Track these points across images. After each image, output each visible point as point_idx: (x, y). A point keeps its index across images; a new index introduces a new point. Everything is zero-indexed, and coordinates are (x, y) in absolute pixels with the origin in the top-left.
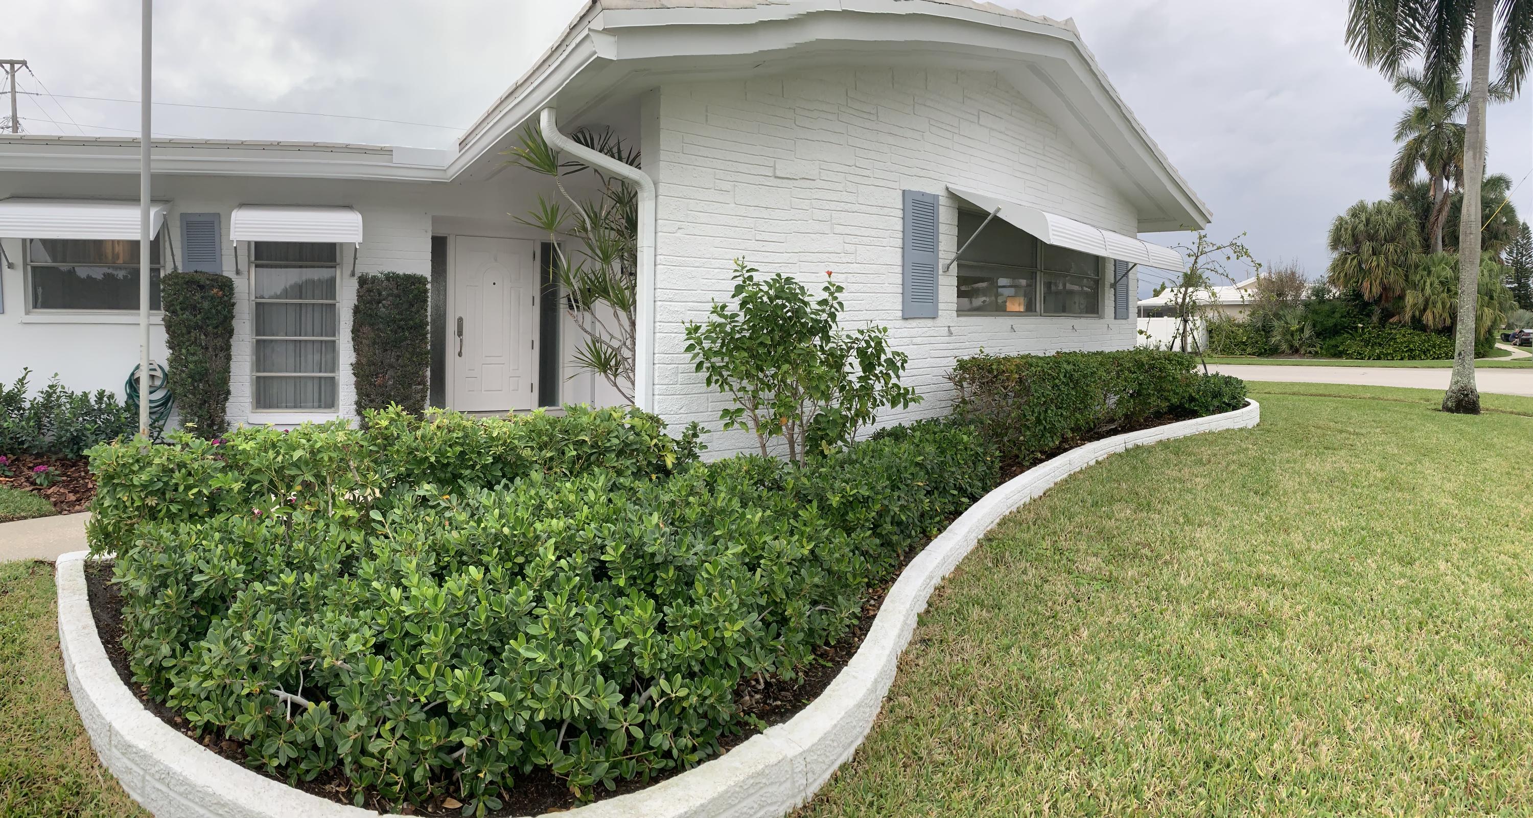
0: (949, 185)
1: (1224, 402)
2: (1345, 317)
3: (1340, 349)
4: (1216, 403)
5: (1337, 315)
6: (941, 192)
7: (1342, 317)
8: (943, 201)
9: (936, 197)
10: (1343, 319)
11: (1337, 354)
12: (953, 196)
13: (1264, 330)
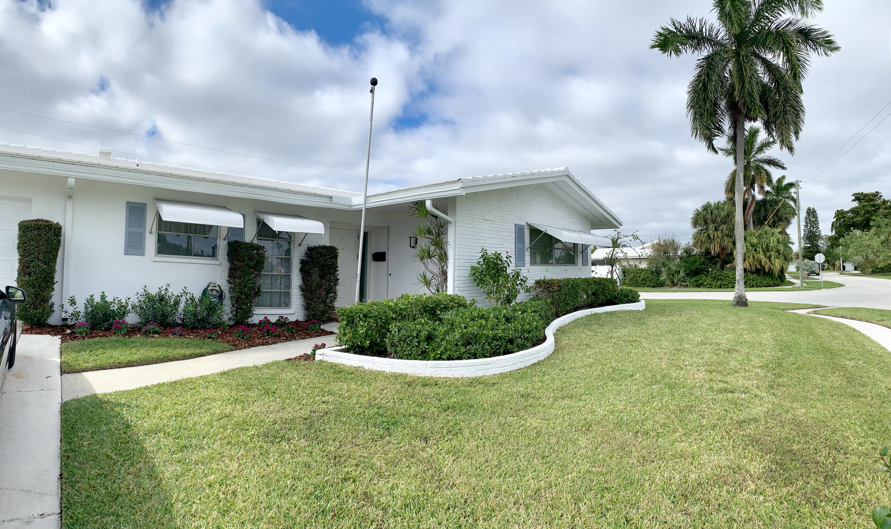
0: (527, 222)
1: (629, 300)
2: (702, 265)
3: (700, 282)
4: (626, 299)
5: (698, 263)
6: (525, 224)
7: (700, 265)
8: (526, 227)
9: (524, 226)
10: (700, 266)
11: (698, 285)
12: (528, 225)
13: (656, 273)
